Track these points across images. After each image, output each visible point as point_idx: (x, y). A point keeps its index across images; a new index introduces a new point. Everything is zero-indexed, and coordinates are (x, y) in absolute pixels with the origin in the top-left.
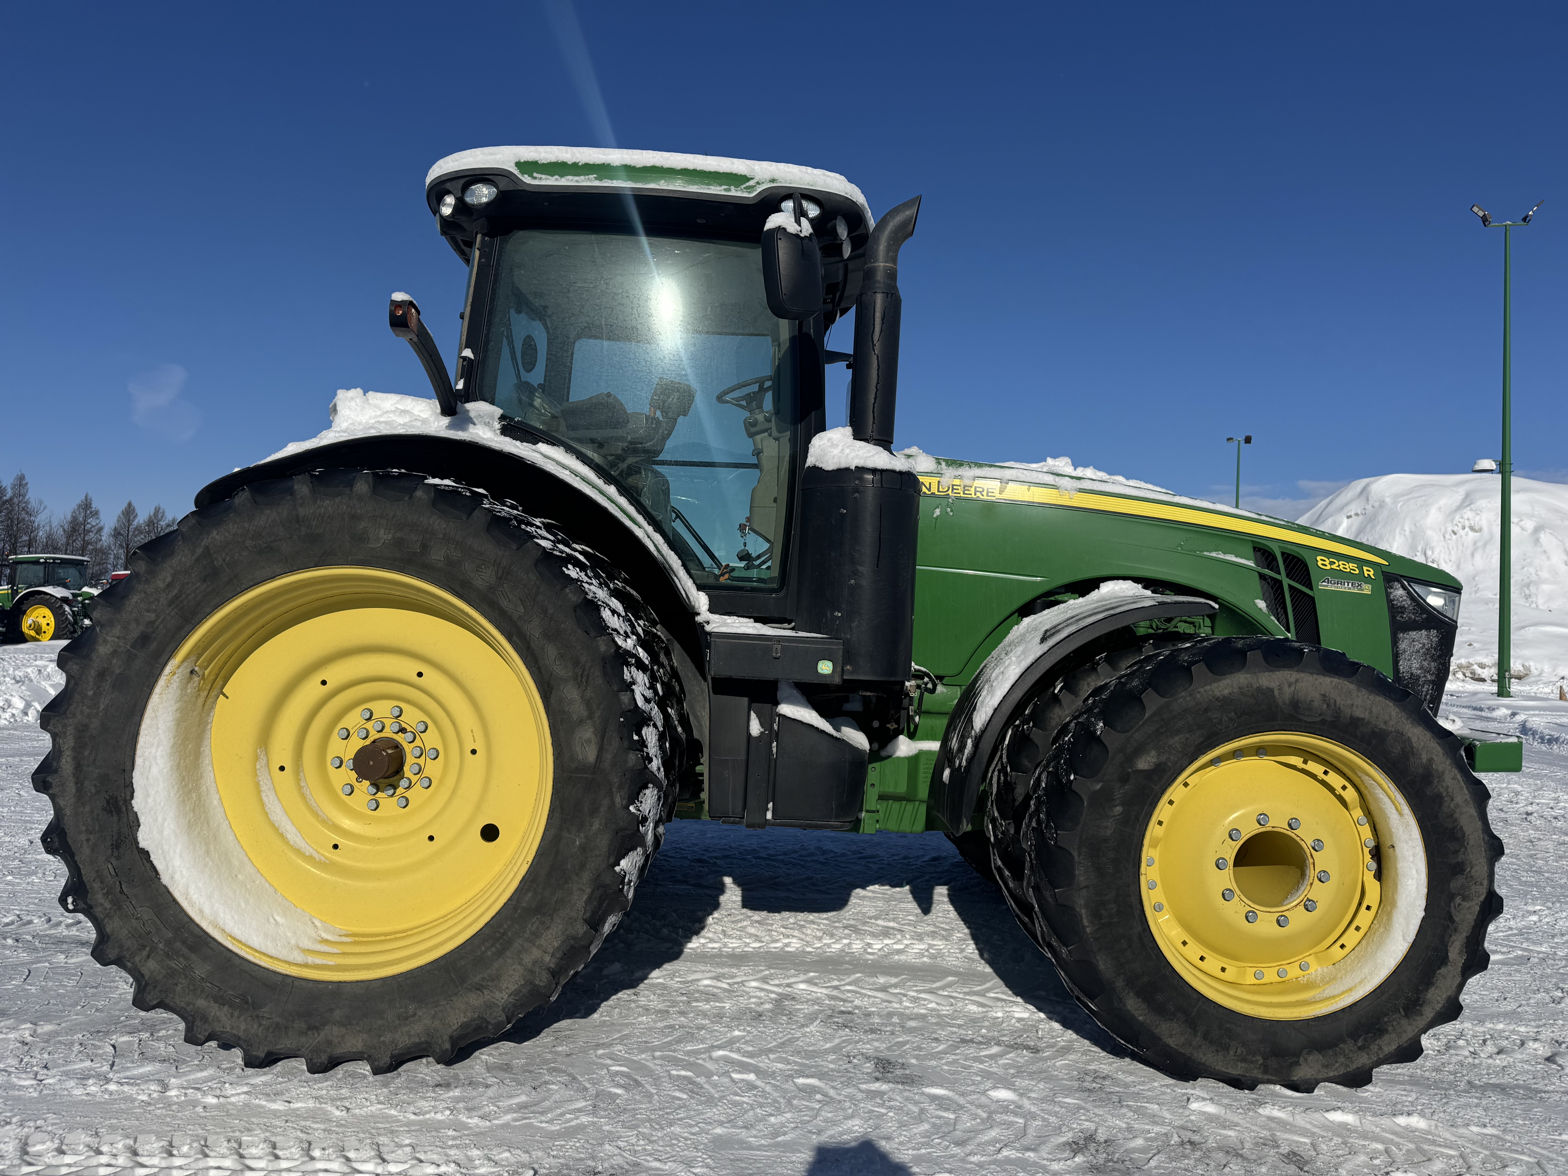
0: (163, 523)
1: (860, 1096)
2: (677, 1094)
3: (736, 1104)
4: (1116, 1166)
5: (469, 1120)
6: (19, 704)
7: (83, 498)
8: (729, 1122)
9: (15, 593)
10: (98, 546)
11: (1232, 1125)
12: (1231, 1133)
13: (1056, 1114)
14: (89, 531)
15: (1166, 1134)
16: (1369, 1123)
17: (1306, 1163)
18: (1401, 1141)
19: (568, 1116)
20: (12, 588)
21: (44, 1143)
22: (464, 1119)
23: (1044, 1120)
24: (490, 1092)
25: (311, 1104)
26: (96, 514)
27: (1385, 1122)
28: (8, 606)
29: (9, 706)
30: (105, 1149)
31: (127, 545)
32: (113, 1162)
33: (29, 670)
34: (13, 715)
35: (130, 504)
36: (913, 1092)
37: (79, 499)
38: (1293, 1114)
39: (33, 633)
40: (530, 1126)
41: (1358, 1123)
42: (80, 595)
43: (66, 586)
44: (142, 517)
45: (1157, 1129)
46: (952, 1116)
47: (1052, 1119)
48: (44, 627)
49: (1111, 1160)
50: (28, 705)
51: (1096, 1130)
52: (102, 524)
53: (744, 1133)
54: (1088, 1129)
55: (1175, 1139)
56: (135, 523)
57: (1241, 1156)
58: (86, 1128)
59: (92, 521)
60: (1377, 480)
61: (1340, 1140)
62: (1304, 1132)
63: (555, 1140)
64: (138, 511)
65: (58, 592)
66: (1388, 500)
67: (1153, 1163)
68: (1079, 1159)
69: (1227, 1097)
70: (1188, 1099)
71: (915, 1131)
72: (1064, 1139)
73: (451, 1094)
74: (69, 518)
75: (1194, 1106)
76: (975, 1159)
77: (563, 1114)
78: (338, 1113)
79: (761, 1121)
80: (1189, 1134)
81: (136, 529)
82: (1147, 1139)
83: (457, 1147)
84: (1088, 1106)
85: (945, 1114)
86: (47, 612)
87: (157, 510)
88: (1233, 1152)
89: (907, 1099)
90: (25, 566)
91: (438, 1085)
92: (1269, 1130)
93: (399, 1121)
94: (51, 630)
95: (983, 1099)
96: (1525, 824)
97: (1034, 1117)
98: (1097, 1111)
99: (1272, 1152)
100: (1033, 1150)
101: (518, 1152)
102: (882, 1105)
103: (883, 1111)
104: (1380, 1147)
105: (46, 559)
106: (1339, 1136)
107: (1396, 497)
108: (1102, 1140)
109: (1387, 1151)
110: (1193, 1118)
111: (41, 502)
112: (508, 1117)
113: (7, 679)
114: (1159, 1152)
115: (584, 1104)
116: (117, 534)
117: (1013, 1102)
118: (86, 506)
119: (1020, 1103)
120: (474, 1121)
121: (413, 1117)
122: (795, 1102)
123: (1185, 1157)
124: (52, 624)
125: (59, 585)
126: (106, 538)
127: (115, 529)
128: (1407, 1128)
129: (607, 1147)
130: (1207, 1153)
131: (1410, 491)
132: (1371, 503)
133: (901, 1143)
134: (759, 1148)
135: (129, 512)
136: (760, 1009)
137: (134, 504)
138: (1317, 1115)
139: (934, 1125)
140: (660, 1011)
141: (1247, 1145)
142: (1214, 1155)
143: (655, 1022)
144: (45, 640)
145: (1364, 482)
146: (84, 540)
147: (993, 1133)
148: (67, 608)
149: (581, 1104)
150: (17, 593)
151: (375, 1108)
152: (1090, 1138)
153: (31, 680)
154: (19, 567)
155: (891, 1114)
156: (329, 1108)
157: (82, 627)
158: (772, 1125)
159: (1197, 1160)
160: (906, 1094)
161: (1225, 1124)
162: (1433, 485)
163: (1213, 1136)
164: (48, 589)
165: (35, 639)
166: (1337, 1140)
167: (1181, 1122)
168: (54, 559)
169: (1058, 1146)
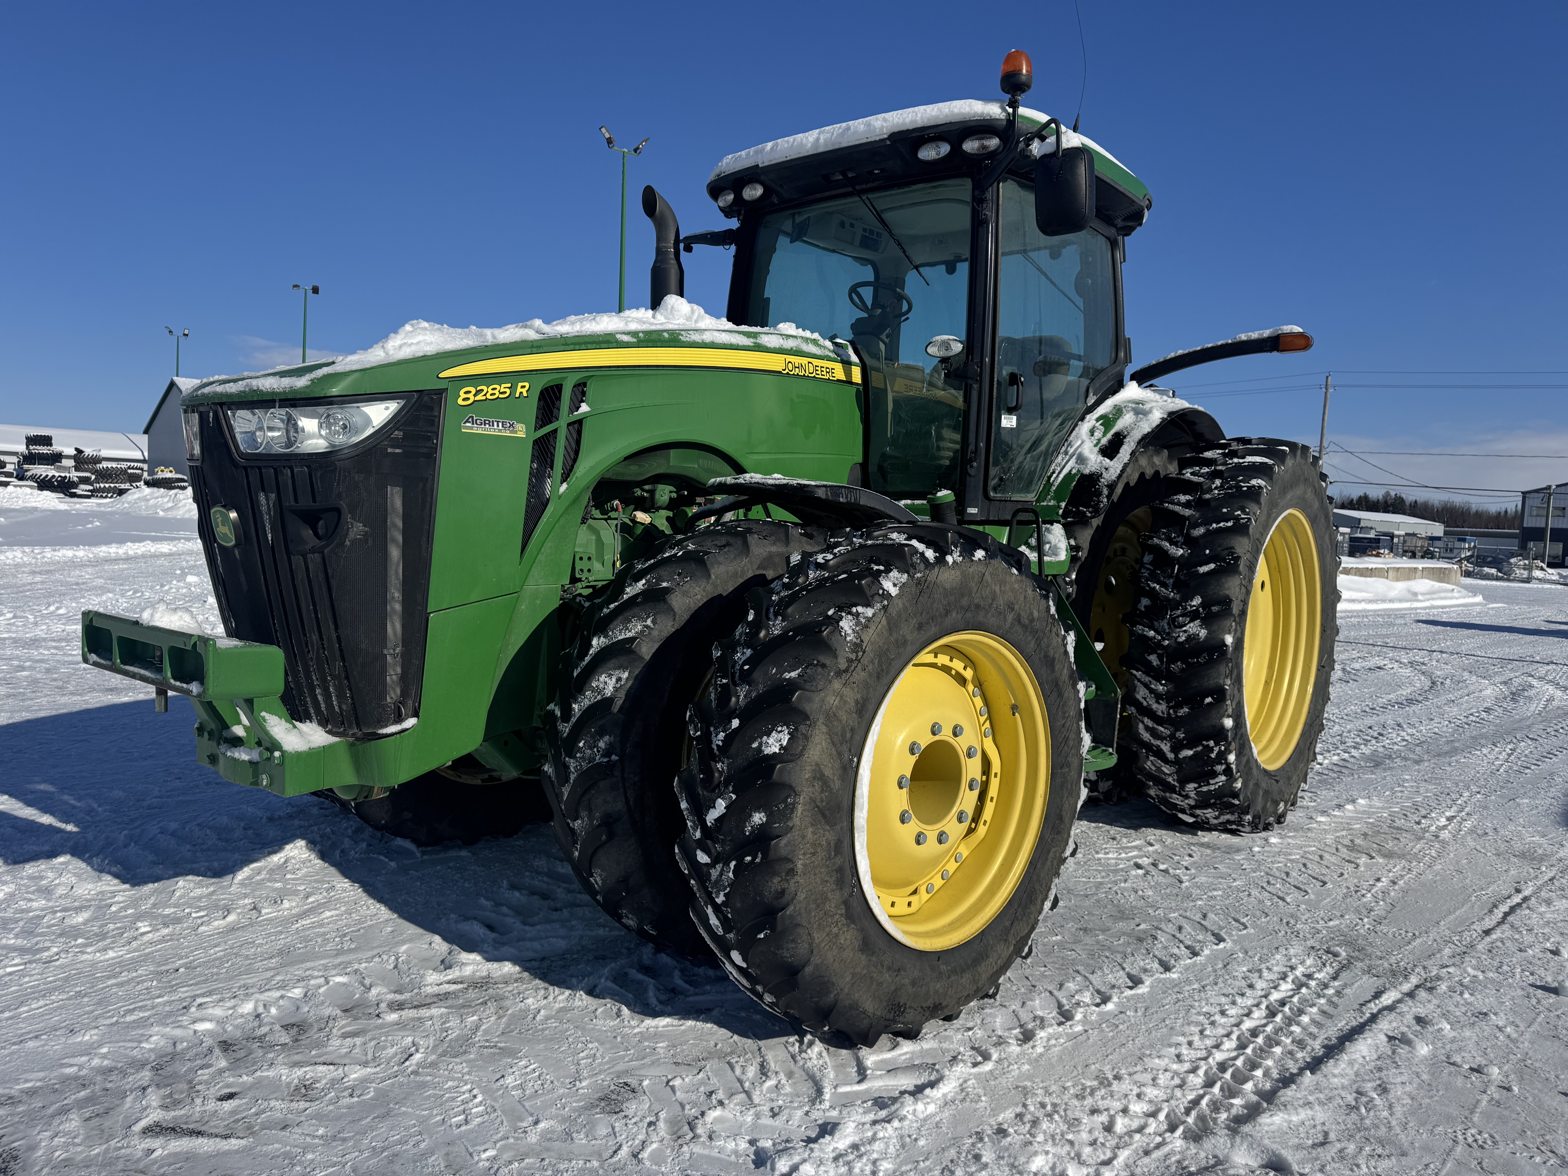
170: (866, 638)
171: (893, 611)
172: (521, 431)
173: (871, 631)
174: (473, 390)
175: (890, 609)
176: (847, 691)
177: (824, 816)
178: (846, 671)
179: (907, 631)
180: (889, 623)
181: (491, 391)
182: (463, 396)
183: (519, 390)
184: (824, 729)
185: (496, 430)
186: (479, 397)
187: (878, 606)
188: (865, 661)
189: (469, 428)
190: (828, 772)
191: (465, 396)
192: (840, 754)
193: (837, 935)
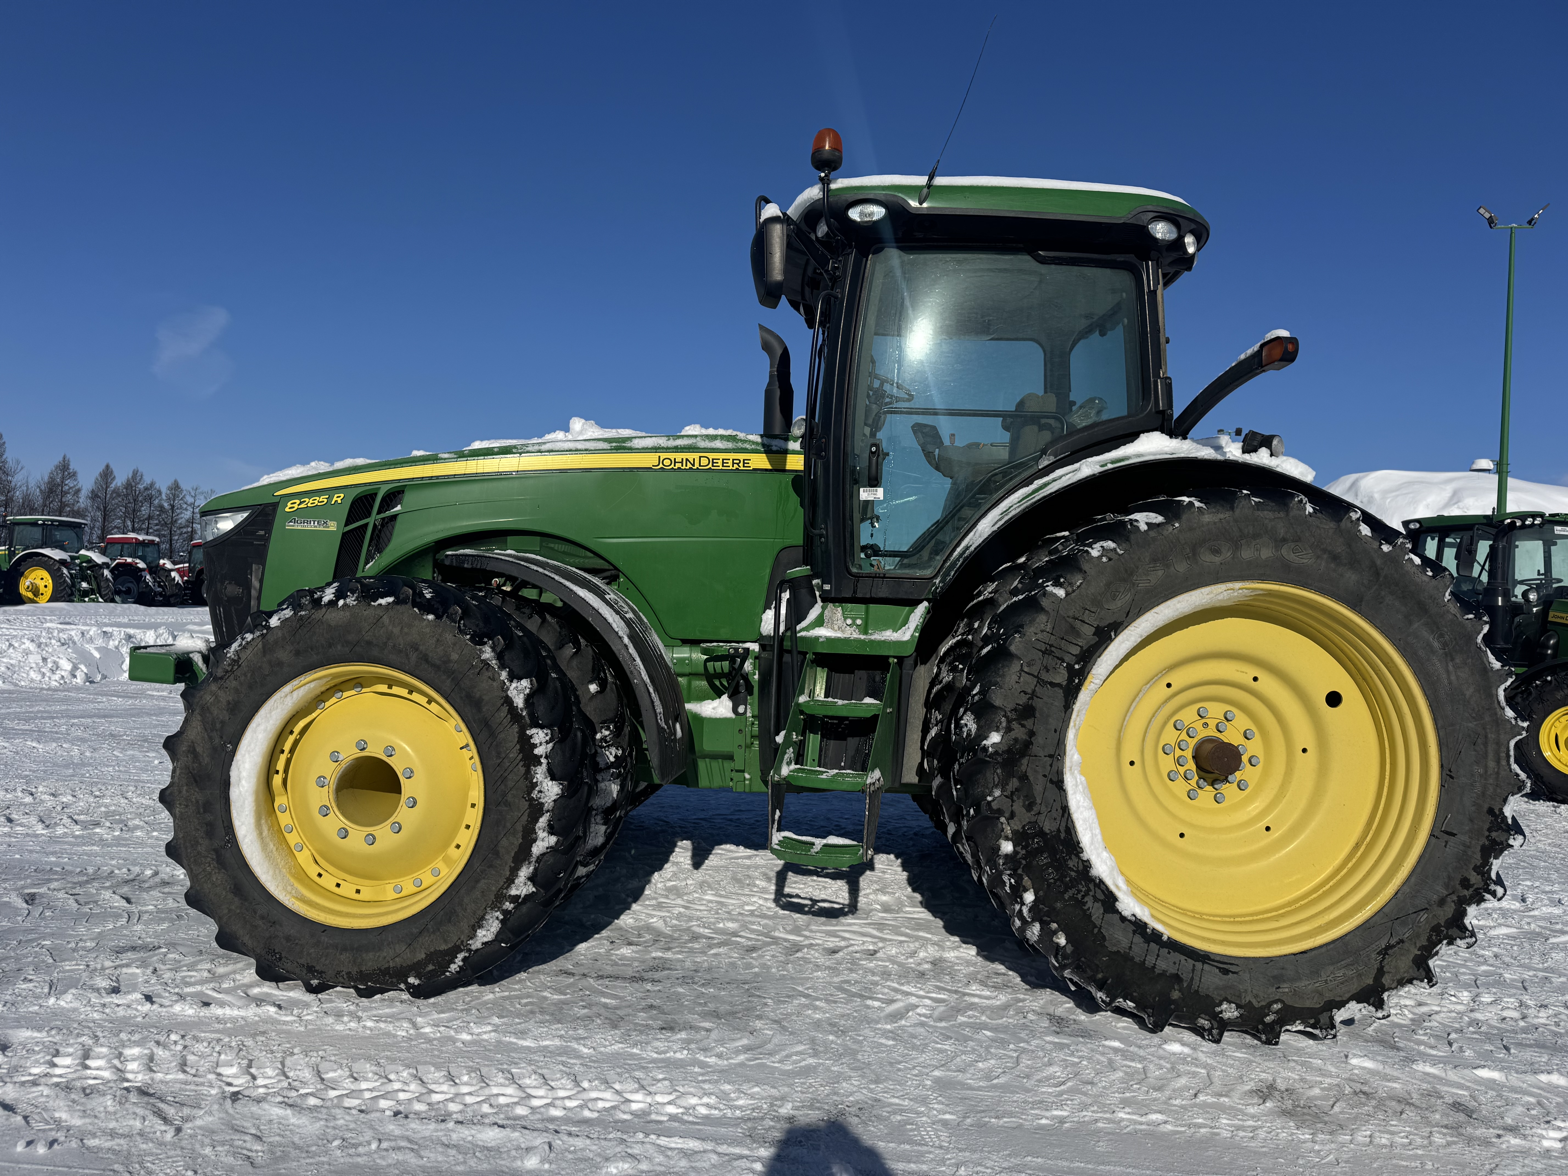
0: (141, 487)
1: (1049, 1047)
2: (883, 1041)
3: (941, 1051)
4: (1305, 1111)
5: (708, 1060)
6: (66, 666)
7: (61, 459)
8: (942, 1066)
9: (12, 554)
10: (76, 508)
11: (1395, 1079)
12: (1395, 1085)
13: (1232, 1066)
14: (67, 493)
15: (1338, 1085)
16: (1514, 1079)
17: (1472, 1111)
18: (1548, 1095)
19: (794, 1058)
20: (9, 549)
21: (335, 1071)
22: (702, 1058)
23: (1223, 1071)
24: (714, 1035)
25: (557, 1042)
26: (73, 475)
27: (1530, 1078)
28: (5, 567)
29: (57, 668)
30: (392, 1077)
31: (105, 508)
32: (406, 1088)
33: (73, 633)
34: (63, 677)
35: (108, 467)
36: (1092, 1044)
37: (57, 460)
38: (1445, 1070)
39: (30, 595)
40: (763, 1065)
41: (1504, 1079)
42: (78, 558)
43: (63, 548)
44: (120, 480)
45: (1328, 1080)
46: (1140, 1066)
47: (1230, 1070)
48: (42, 589)
49: (1298, 1106)
50: (75, 668)
51: (1274, 1080)
52: (80, 485)
53: (960, 1076)
54: (1267, 1080)
55: (1348, 1090)
56: (113, 485)
57: (1413, 1104)
58: (368, 1059)
59: (70, 483)
60: (1364, 477)
61: (1495, 1094)
62: (1461, 1086)
63: (794, 1078)
64: (116, 473)
65: (57, 554)
66: (1376, 496)
67: (1337, 1109)
68: (1269, 1104)
69: (1380, 1054)
70: (1346, 1056)
71: (1113, 1077)
72: (1248, 1088)
73: (679, 1036)
74: (46, 479)
75: (1354, 1061)
76: (1177, 1102)
77: (789, 1056)
78: (586, 1051)
79: (970, 1066)
80: (1359, 1085)
81: (114, 491)
82: (1321, 1089)
83: (709, 1081)
84: (1258, 1059)
85: (1133, 1064)
86: (45, 574)
87: (135, 473)
88: (1405, 1101)
89: (1092, 1050)
90: (22, 527)
91: (662, 1029)
92: (1429, 1083)
93: (644, 1059)
94: (49, 592)
95: (1161, 1052)
96: (1556, 816)
97: (1214, 1068)
98: (1267, 1064)
99: (1439, 1102)
100: (1226, 1096)
101: (766, 1087)
102: (1072, 1055)
103: (1076, 1060)
104: (1532, 1100)
105: (44, 521)
106: (1492, 1089)
107: (1385, 493)
108: (1283, 1089)
109: (1539, 1103)
110: (1356, 1071)
111: (18, 462)
112: (742, 1057)
113: (53, 641)
114: (1338, 1100)
115: (803, 1047)
116: (94, 496)
117: (1189, 1056)
118: (64, 467)
119: (1195, 1056)
120: (712, 1060)
121: (655, 1056)
122: (993, 1050)
123: (1364, 1105)
124: (50, 586)
125: (56, 547)
126: (83, 501)
127: (93, 491)
128: (1550, 1084)
129: (844, 1084)
130: (1381, 1100)
131: (1398, 488)
132: (1360, 498)
133: (1104, 1088)
134: (979, 1089)
135: (107, 474)
136: (920, 968)
137: (112, 466)
138: (1466, 1072)
139: (1126, 1073)
140: (829, 968)
141: (1415, 1096)
142: (1388, 1103)
143: (831, 977)
144: (43, 602)
145: (1354, 477)
146: (61, 501)
147: (1183, 1081)
148: (65, 571)
149: (800, 1048)
150: (14, 554)
151: (617, 1047)
152: (1272, 1087)
153: (74, 643)
154: (17, 528)
155: (1085, 1063)
156: (576, 1046)
157: (79, 590)
158: (982, 1070)
159: (1374, 1108)
160: (1089, 1046)
161: (1386, 1078)
162: (1422, 482)
163: (1384, 1088)
164: (46, 551)
165: (32, 601)
166: (1491, 1093)
167: (1347, 1076)
168: (53, 521)
169: (1246, 1093)
170: (243, 656)
171: (271, 638)
172: (333, 526)
173: (248, 652)
174: (298, 502)
175: (269, 636)
176: (221, 693)
177: (196, 781)
178: (221, 678)
179: (284, 655)
180: (264, 647)
181: (309, 502)
182: (289, 505)
183: (335, 499)
184: (199, 718)
185: (312, 526)
186: (302, 506)
187: (258, 633)
188: (238, 673)
189: (290, 526)
190: (199, 749)
191: (291, 506)
192: (210, 738)
193: (210, 873)
